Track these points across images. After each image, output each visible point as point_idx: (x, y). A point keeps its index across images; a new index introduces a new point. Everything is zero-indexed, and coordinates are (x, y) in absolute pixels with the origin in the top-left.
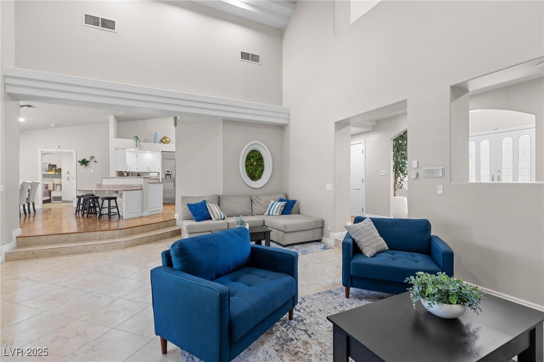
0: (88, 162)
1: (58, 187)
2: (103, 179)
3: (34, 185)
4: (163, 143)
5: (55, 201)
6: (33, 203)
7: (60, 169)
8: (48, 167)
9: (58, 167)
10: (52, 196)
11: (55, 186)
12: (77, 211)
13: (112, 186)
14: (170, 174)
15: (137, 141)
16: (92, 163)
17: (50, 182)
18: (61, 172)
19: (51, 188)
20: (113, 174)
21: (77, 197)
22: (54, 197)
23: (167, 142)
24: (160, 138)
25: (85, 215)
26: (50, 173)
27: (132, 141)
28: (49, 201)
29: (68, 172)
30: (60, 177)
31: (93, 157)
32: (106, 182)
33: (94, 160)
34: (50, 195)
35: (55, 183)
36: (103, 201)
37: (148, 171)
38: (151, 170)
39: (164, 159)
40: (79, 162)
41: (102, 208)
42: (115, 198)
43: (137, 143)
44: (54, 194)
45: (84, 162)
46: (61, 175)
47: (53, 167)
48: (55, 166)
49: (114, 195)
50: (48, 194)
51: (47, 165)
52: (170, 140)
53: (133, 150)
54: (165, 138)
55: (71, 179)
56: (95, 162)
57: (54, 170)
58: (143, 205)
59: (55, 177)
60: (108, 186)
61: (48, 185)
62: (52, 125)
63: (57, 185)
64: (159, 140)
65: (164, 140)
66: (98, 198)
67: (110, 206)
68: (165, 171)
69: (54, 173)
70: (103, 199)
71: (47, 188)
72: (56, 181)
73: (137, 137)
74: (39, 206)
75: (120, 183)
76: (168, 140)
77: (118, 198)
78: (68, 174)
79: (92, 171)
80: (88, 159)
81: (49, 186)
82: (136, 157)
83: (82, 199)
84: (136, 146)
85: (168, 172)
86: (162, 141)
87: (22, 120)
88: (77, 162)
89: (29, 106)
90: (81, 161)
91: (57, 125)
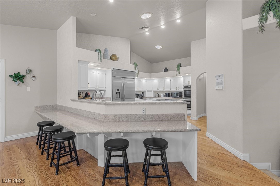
0: (24, 76)
14: (119, 93)
16: (28, 79)
23: (116, 60)
24: (110, 54)
31: (31, 71)
33: (32, 74)
37: (97, 89)
38: (100, 88)
39: (115, 77)
45: (18, 77)
52: (119, 58)
54: (114, 55)
56: (34, 77)
64: (109, 57)
65: (114, 58)
76: (117, 57)
79: (28, 89)
80: (23, 73)
84: (99, 61)
85: (118, 90)
86: (111, 59)
88: (7, 76)
90: (13, 75)
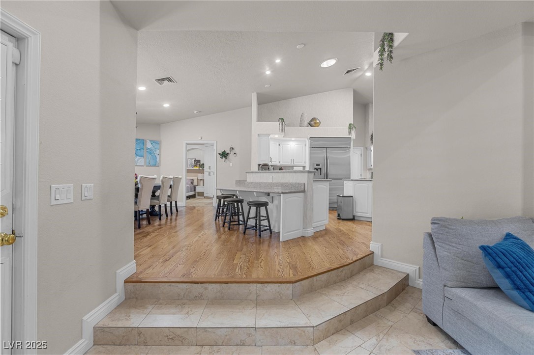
0: (228, 154)
1: (202, 182)
2: (247, 174)
3: (177, 180)
4: (311, 126)
5: (198, 196)
6: (176, 202)
7: (203, 165)
8: (193, 163)
9: (201, 163)
11: (199, 181)
12: (217, 216)
13: (260, 184)
14: (321, 169)
15: (282, 124)
16: (231, 156)
17: (194, 177)
18: (204, 167)
19: (195, 183)
20: (255, 168)
21: (218, 197)
22: (198, 193)
23: (317, 125)
24: (307, 119)
25: (227, 225)
26: (195, 168)
27: (277, 125)
28: (193, 196)
29: (210, 167)
30: (202, 172)
31: (233, 148)
32: (250, 178)
33: (234, 151)
34: (195, 191)
35: (199, 179)
36: (250, 207)
37: (292, 164)
38: (296, 164)
39: (312, 147)
40: (219, 154)
41: (248, 218)
42: (265, 204)
43: (282, 127)
44: (198, 189)
45: (224, 155)
46: (203, 170)
47: (197, 163)
48: (199, 161)
49: (264, 199)
50: (193, 190)
51: (193, 161)
52: (320, 122)
53: (277, 136)
54: (313, 119)
55: (212, 174)
56: (235, 154)
57: (199, 165)
58: (306, 218)
59: (199, 173)
60: (253, 184)
61: (193, 180)
62: (195, 112)
63: (201, 180)
64: (306, 123)
65: (312, 123)
66: (241, 201)
67: (260, 216)
68: (314, 164)
69: (198, 168)
70: (250, 204)
71: (192, 183)
72: (200, 176)
73: (282, 119)
74: (182, 203)
75: (270, 181)
76: (318, 121)
77: (269, 203)
78: (210, 169)
79: (231, 165)
80: (228, 151)
82: (278, 146)
83: (222, 200)
84: (281, 131)
85: (318, 165)
86: (310, 124)
87: (166, 105)
88: (218, 154)
89: (170, 80)
90: (221, 153)
91: (200, 112)
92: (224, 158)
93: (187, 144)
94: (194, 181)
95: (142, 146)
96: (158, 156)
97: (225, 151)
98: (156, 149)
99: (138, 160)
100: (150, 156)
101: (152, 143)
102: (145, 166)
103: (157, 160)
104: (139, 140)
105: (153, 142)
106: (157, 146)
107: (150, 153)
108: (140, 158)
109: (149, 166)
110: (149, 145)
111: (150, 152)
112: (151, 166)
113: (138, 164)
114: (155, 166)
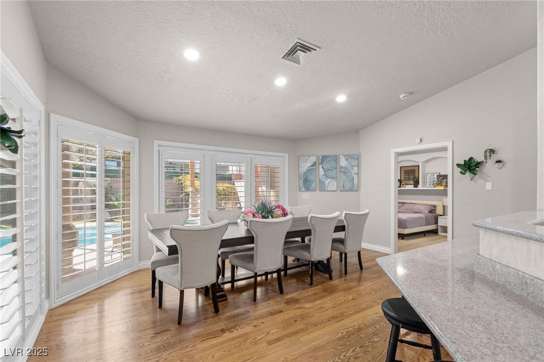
0: (478, 164)
8: (436, 179)
10: (439, 224)
16: (490, 167)
17: (438, 203)
19: (439, 211)
22: (442, 227)
26: (439, 188)
31: (492, 151)
33: (495, 157)
34: (437, 223)
35: (445, 205)
40: (458, 165)
45: (470, 166)
47: (443, 179)
48: (445, 177)
50: (433, 221)
51: (435, 176)
56: (498, 161)
57: (445, 183)
59: (442, 195)
61: (434, 207)
62: (401, 96)
69: (443, 188)
71: (433, 211)
79: (489, 186)
80: (479, 158)
81: (437, 208)
87: (341, 98)
88: (455, 166)
89: (306, 49)
90: (463, 163)
91: (411, 93)
92: (468, 174)
93: (399, 154)
94: (438, 208)
95: (334, 164)
96: (356, 177)
97: (471, 158)
98: (353, 166)
99: (329, 184)
100: (343, 177)
101: (347, 160)
102: (338, 191)
103: (356, 182)
104: (330, 156)
105: (348, 157)
106: (355, 162)
107: (345, 173)
108: (331, 181)
109: (343, 191)
110: (343, 162)
111: (345, 171)
112: (346, 191)
113: (329, 189)
114: (351, 190)
